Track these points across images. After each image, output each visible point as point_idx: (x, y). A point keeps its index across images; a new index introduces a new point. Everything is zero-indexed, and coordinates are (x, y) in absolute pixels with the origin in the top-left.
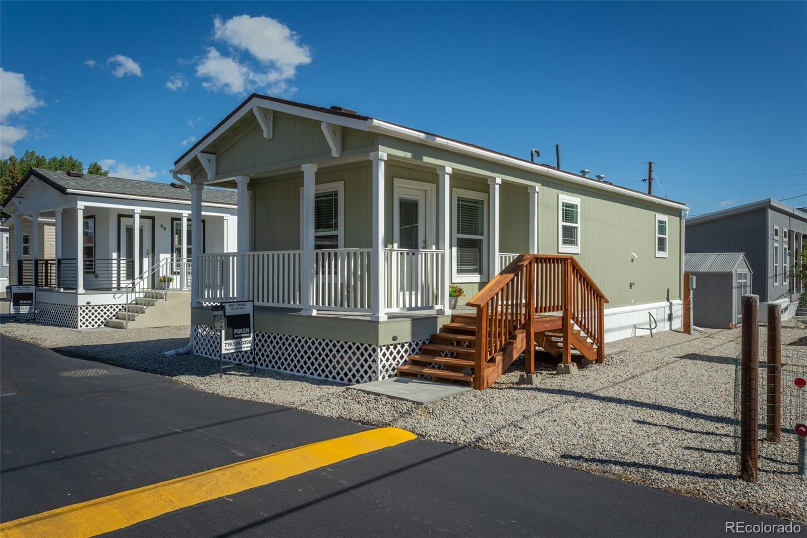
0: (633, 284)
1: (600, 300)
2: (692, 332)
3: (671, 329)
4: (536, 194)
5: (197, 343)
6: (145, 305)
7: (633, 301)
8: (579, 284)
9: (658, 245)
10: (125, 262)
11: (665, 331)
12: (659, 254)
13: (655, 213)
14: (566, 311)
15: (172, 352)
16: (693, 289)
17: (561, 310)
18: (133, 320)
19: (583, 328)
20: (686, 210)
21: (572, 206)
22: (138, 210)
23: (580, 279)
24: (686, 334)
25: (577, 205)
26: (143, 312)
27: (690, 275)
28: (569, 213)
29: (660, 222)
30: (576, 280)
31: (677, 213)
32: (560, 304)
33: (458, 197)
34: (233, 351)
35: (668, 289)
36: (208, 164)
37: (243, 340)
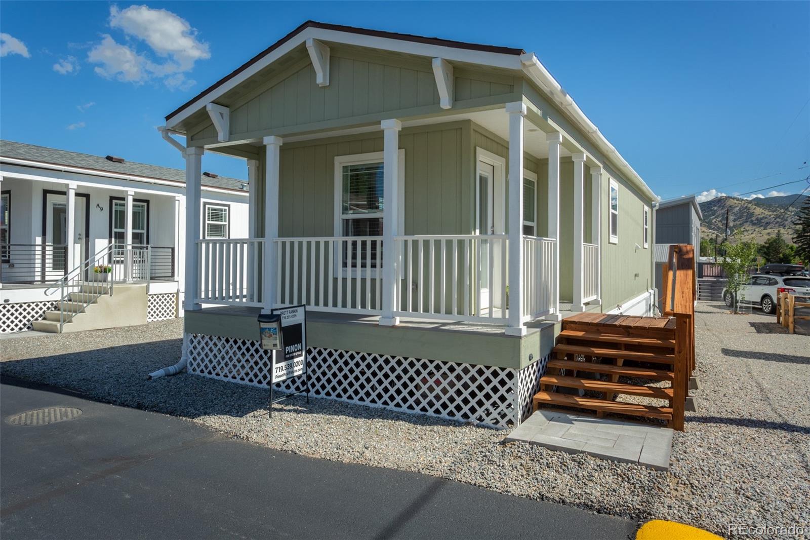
0: (636, 275)
4: (600, 176)
5: (194, 359)
6: (85, 302)
9: (645, 236)
10: (51, 248)
12: (645, 245)
13: (643, 204)
15: (160, 372)
18: (70, 322)
22: (73, 184)
25: (616, 192)
26: (83, 312)
29: (645, 213)
31: (650, 204)
34: (284, 378)
36: (219, 119)
37: (296, 360)
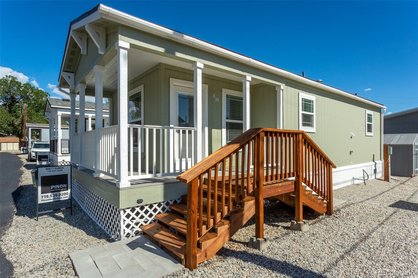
0: (352, 152)
1: (329, 166)
2: (390, 180)
3: (375, 178)
4: (281, 91)
7: (352, 162)
8: (311, 154)
9: (368, 129)
11: (372, 180)
12: (368, 134)
13: (365, 109)
14: (298, 176)
16: (390, 155)
17: (293, 176)
19: (314, 189)
20: (384, 109)
21: (310, 101)
22: (90, 115)
23: (311, 150)
24: (386, 182)
25: (313, 101)
27: (388, 146)
28: (307, 105)
29: (369, 115)
30: (307, 150)
31: (378, 110)
32: (292, 171)
33: (227, 95)
34: (50, 201)
35: (374, 155)
36: (68, 79)
37: (61, 192)
